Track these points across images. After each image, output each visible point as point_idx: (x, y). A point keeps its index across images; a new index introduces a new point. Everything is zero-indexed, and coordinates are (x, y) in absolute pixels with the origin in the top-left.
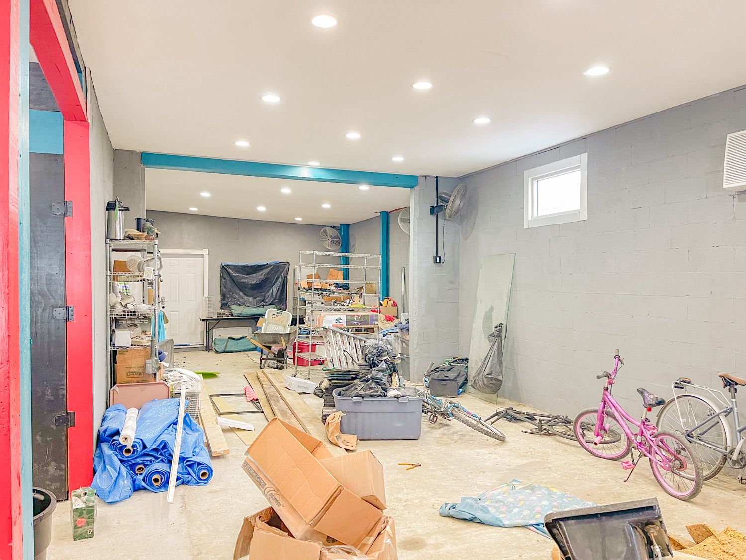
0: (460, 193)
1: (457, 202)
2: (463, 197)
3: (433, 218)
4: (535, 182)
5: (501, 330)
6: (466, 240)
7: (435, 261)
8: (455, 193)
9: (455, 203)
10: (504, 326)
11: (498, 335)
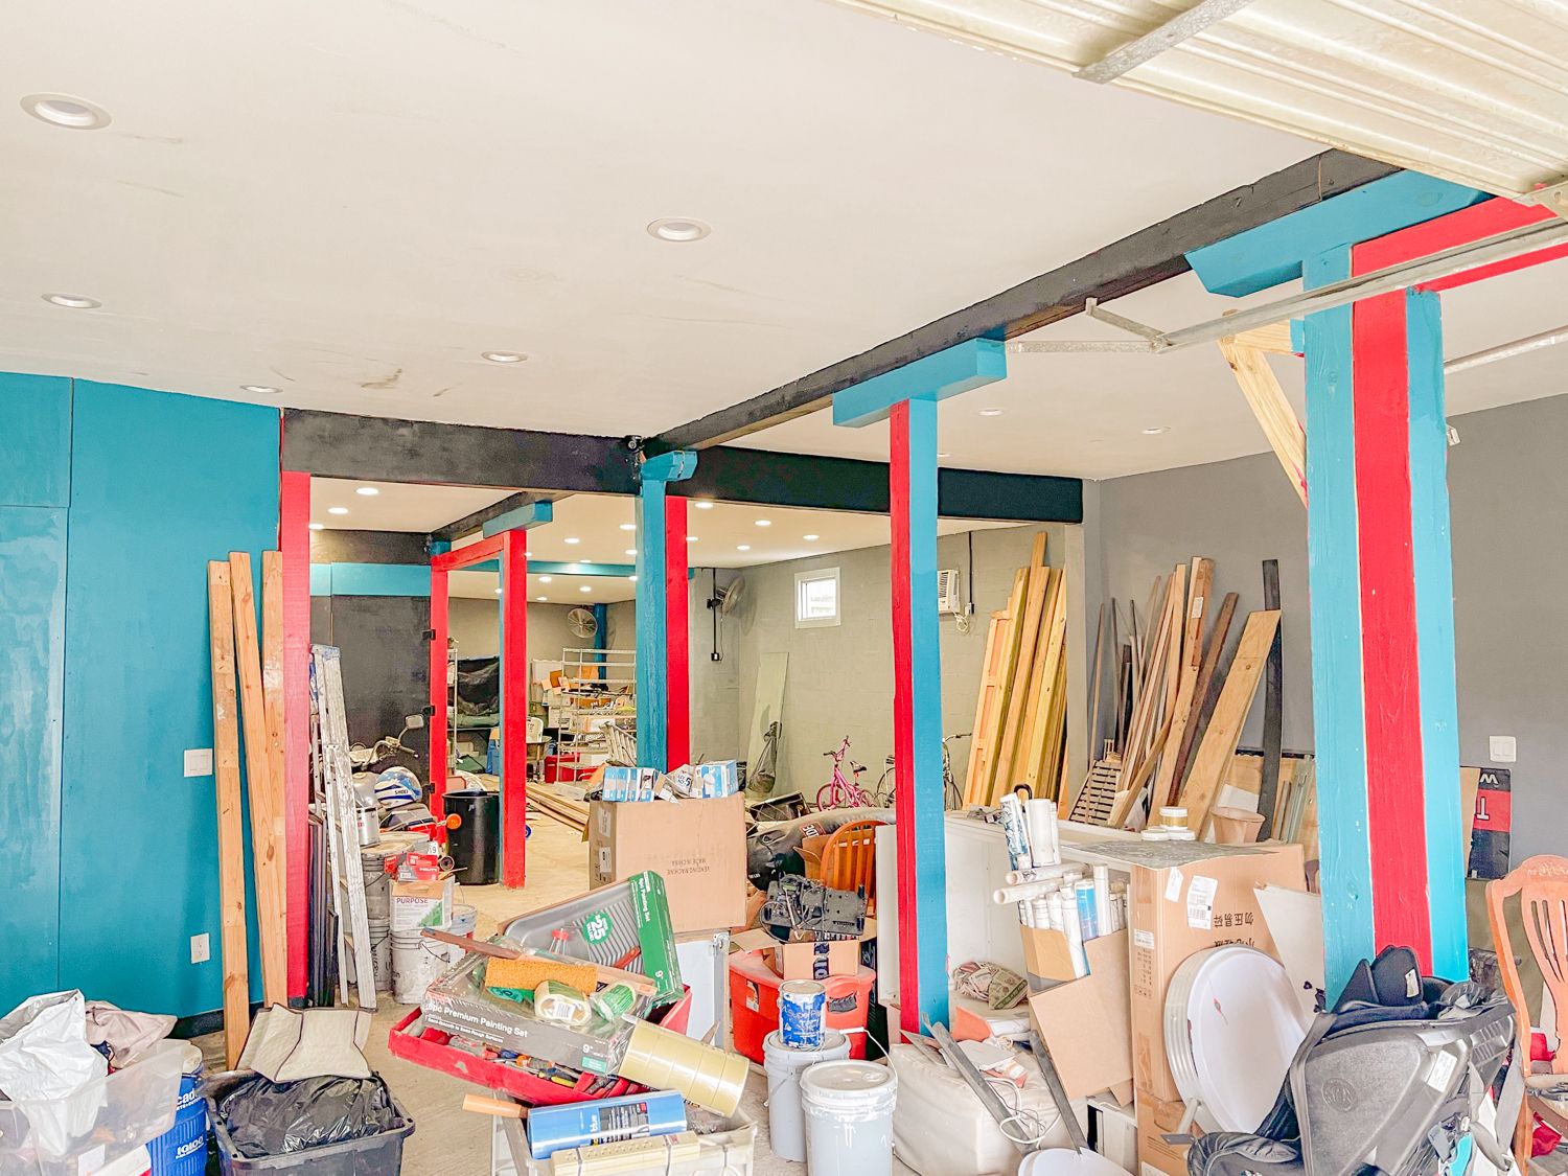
0: (738, 588)
1: (735, 597)
2: (740, 591)
3: (711, 611)
4: (804, 585)
5: (775, 728)
6: (746, 635)
7: (713, 659)
8: (731, 589)
9: (732, 597)
10: (779, 725)
11: (773, 733)
